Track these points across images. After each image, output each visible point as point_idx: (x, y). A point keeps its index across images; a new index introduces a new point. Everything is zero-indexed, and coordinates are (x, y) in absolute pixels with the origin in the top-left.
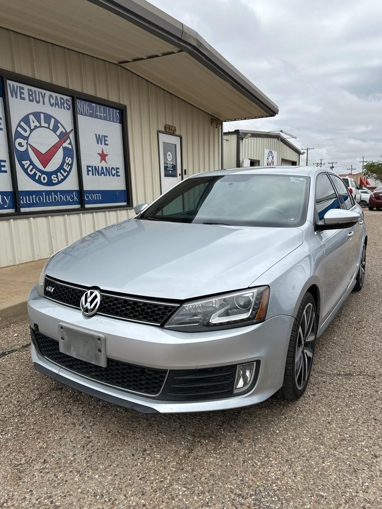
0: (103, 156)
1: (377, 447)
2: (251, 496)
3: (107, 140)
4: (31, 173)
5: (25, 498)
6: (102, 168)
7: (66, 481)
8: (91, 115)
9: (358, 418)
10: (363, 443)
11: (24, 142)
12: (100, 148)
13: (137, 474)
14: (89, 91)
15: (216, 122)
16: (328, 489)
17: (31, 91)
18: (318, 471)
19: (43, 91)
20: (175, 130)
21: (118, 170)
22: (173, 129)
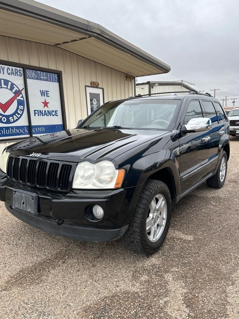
0: (46, 104)
3: (48, 94)
6: (45, 111)
8: (37, 79)
12: (43, 99)
14: (35, 63)
15: (130, 77)
19: (3, 66)
20: (98, 85)
21: (57, 112)
22: (97, 84)
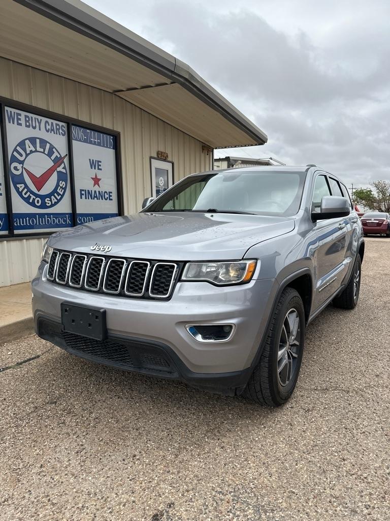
1: (346, 452)
2: (230, 493)
3: (100, 165)
4: (26, 196)
5: (24, 497)
6: (95, 192)
7: (62, 482)
8: (85, 141)
9: (331, 427)
10: (333, 449)
11: (19, 166)
12: (93, 172)
13: (127, 476)
14: (84, 118)
15: (208, 149)
16: (299, 486)
17: (28, 117)
18: (291, 472)
19: (40, 118)
20: (167, 156)
21: (111, 194)
22: (165, 156)
